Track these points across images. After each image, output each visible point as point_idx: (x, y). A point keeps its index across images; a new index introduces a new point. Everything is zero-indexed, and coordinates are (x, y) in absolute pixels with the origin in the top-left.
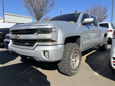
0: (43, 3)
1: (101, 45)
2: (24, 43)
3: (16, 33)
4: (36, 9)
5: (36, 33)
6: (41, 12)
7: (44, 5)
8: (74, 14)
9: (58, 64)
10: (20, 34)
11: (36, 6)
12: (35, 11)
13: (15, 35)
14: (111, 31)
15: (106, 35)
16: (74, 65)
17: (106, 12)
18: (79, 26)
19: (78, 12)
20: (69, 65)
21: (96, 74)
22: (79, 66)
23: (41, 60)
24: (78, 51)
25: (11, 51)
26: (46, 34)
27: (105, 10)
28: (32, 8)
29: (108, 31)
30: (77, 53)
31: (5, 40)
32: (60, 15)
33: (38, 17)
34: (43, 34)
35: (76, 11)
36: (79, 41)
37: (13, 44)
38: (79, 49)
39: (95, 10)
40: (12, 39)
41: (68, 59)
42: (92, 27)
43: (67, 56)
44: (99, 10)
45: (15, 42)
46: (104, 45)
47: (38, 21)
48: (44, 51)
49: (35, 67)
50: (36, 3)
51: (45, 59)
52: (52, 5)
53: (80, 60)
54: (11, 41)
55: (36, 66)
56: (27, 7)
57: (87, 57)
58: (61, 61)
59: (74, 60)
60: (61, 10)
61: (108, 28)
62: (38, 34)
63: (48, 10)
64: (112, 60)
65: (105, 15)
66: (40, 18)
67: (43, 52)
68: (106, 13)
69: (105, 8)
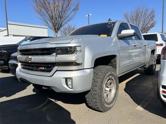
0: (63, 7)
1: (147, 67)
2: (38, 67)
3: (26, 53)
4: (54, 15)
5: (55, 54)
6: (60, 19)
7: (64, 10)
8: (107, 24)
9: (86, 96)
10: (32, 54)
11: (53, 12)
12: (52, 18)
13: (26, 57)
14: (161, 45)
15: (153, 52)
16: (109, 96)
17: (153, 16)
18: (114, 41)
19: (113, 21)
20: (101, 96)
21: (140, 108)
22: (115, 97)
23: (63, 90)
24: (114, 76)
25: (20, 78)
26: (68, 55)
27: (152, 14)
28: (46, 14)
29: (157, 45)
30: (112, 80)
31: (11, 62)
32: (88, 25)
33: (56, 27)
34: (64, 55)
35: (110, 20)
36: (115, 62)
37: (23, 68)
38: (115, 74)
39: (137, 15)
40: (20, 62)
41: (99, 88)
42: (134, 42)
43: (98, 84)
44: (143, 14)
45: (26, 65)
46: (151, 66)
47: (56, 32)
48: (66, 79)
49: (53, 100)
50: (52, 8)
51: (68, 89)
52: (76, 9)
53: (117, 88)
54: (19, 64)
55: (55, 99)
56: (40, 12)
57: (127, 84)
58: (89, 91)
59: (108, 89)
60: (89, 15)
61: (157, 40)
62: (57, 54)
63: (69, 17)
64: (161, 89)
65: (152, 22)
66: (59, 29)
67: (64, 80)
68: (154, 19)
69: (153, 12)
